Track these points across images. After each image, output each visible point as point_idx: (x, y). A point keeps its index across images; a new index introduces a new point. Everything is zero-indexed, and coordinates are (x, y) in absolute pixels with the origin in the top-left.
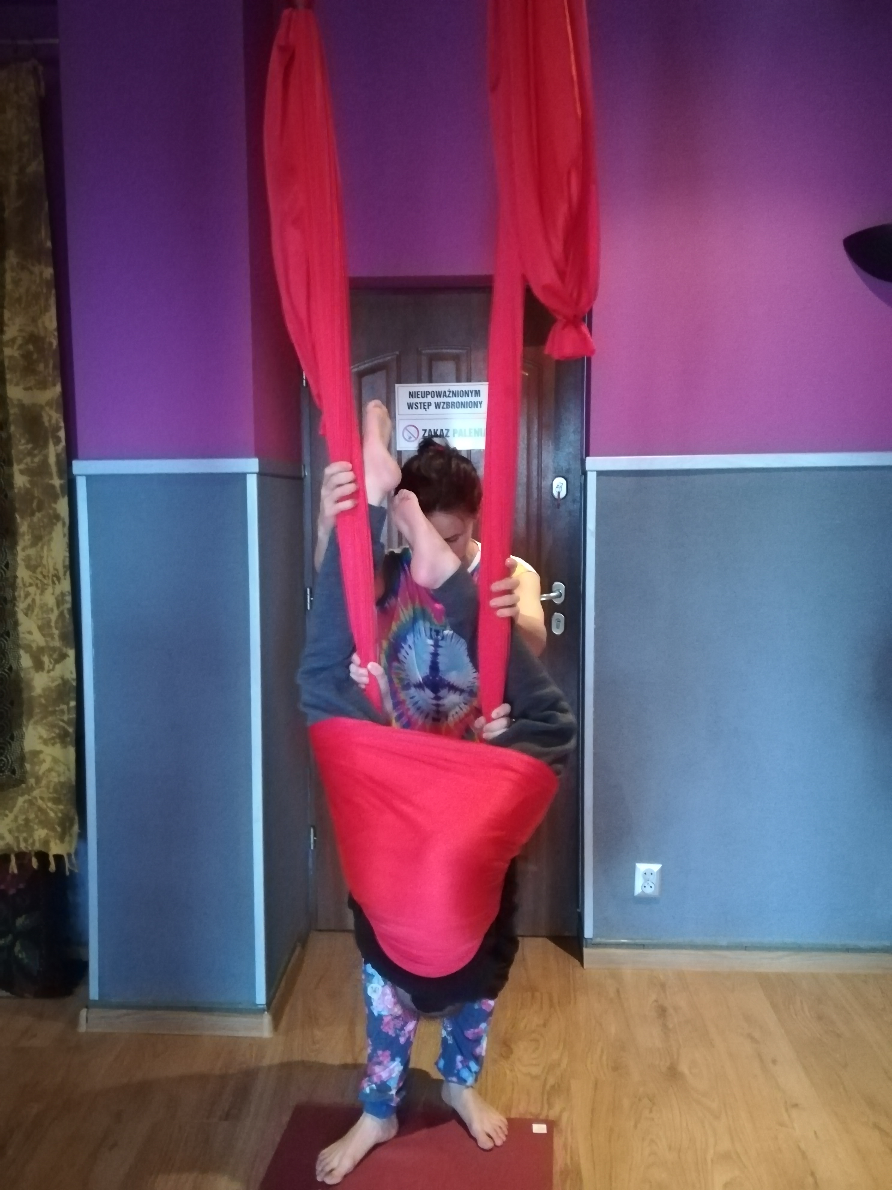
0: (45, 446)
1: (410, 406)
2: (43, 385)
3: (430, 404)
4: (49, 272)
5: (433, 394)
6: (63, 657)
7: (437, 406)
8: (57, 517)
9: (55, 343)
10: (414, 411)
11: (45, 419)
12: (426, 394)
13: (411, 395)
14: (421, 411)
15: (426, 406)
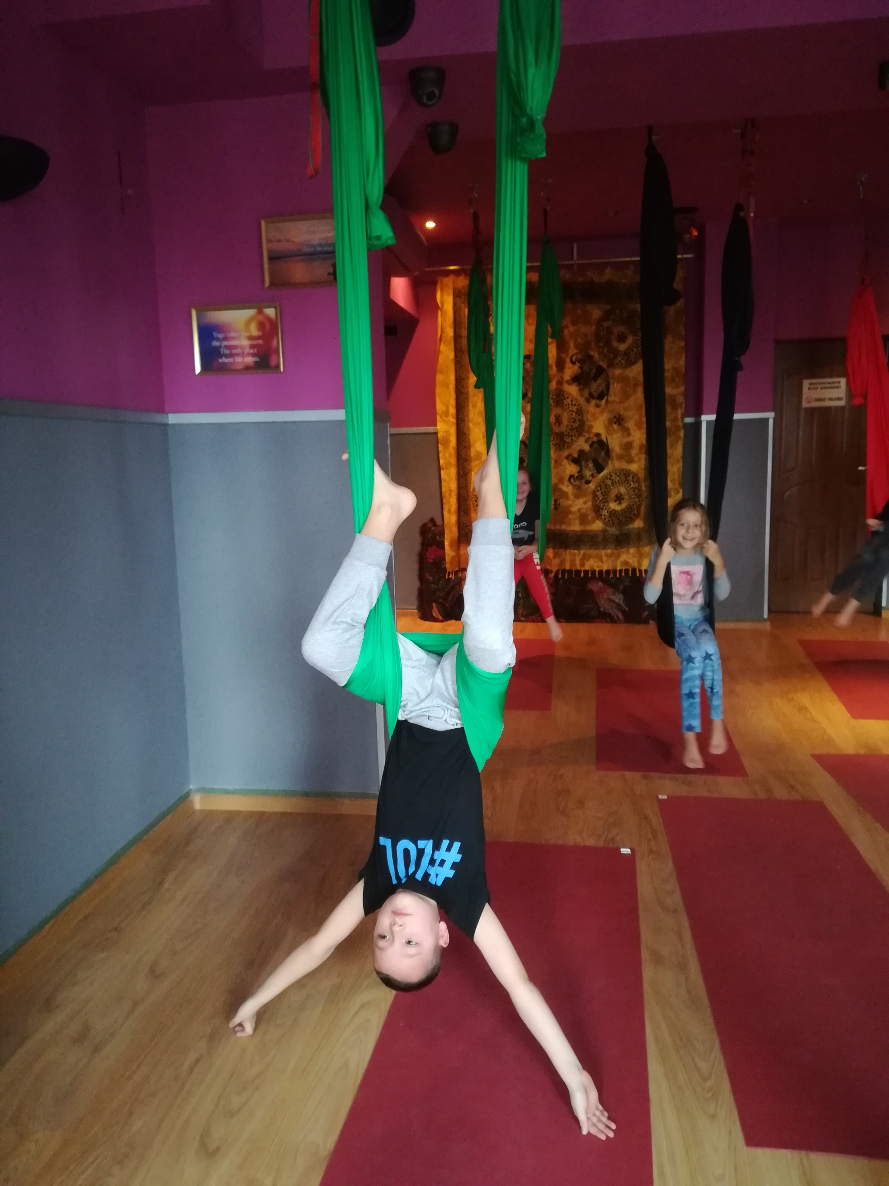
0: (677, 409)
1: (809, 389)
2: (677, 387)
3: (818, 388)
4: (683, 344)
5: (820, 383)
6: (678, 492)
7: (821, 388)
8: (680, 437)
9: (683, 371)
10: (811, 390)
11: (677, 400)
12: (816, 384)
13: (810, 384)
14: (814, 391)
15: (816, 389)
